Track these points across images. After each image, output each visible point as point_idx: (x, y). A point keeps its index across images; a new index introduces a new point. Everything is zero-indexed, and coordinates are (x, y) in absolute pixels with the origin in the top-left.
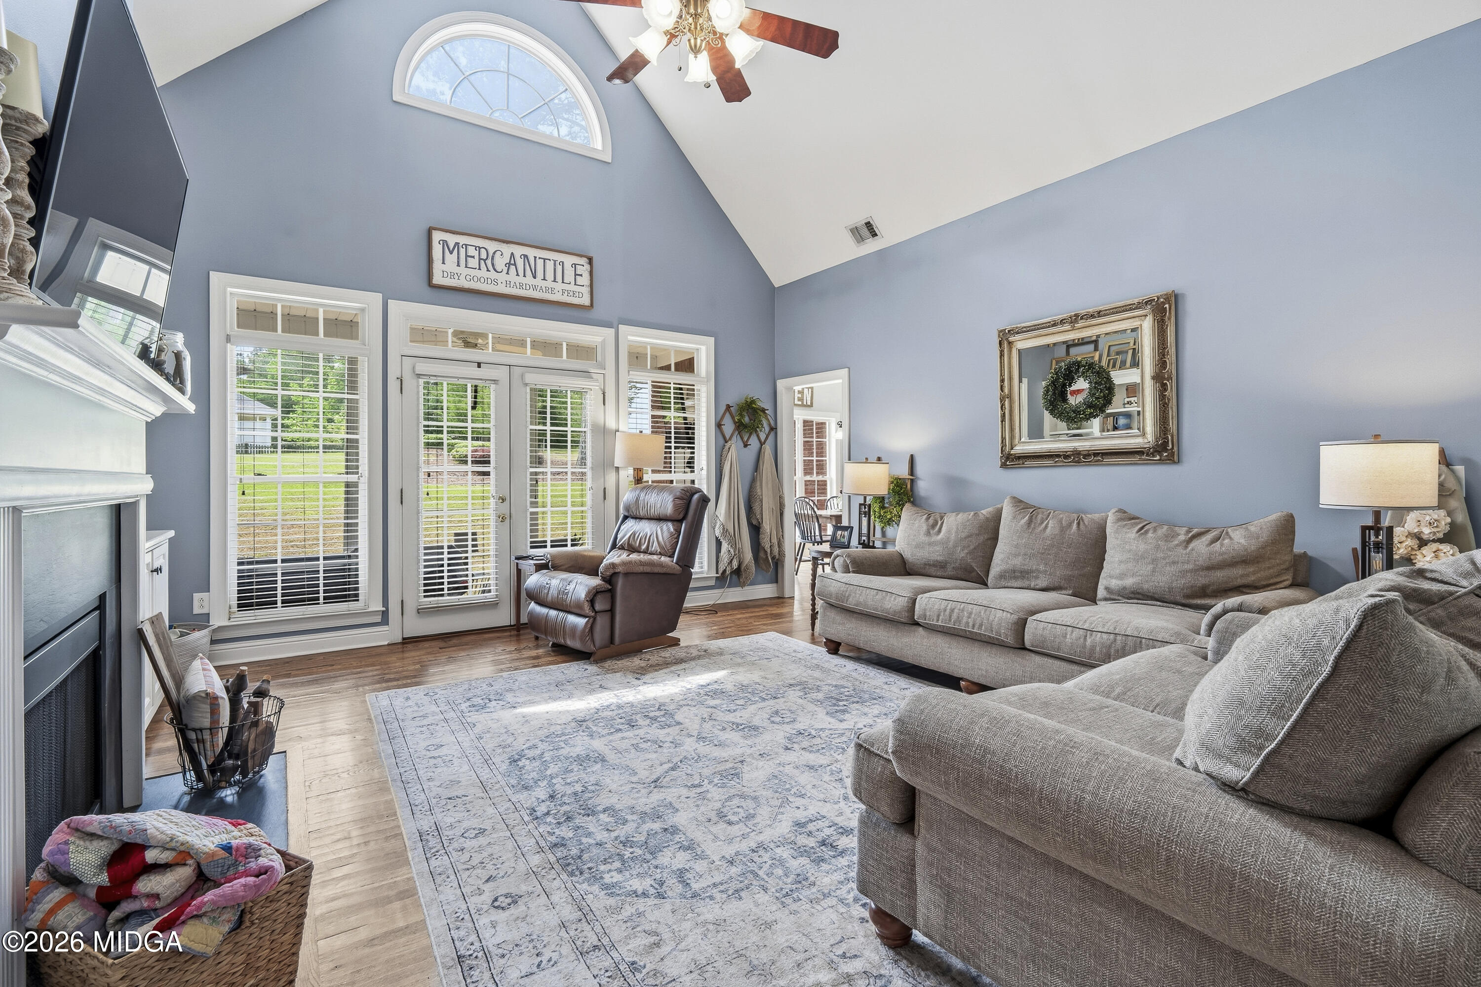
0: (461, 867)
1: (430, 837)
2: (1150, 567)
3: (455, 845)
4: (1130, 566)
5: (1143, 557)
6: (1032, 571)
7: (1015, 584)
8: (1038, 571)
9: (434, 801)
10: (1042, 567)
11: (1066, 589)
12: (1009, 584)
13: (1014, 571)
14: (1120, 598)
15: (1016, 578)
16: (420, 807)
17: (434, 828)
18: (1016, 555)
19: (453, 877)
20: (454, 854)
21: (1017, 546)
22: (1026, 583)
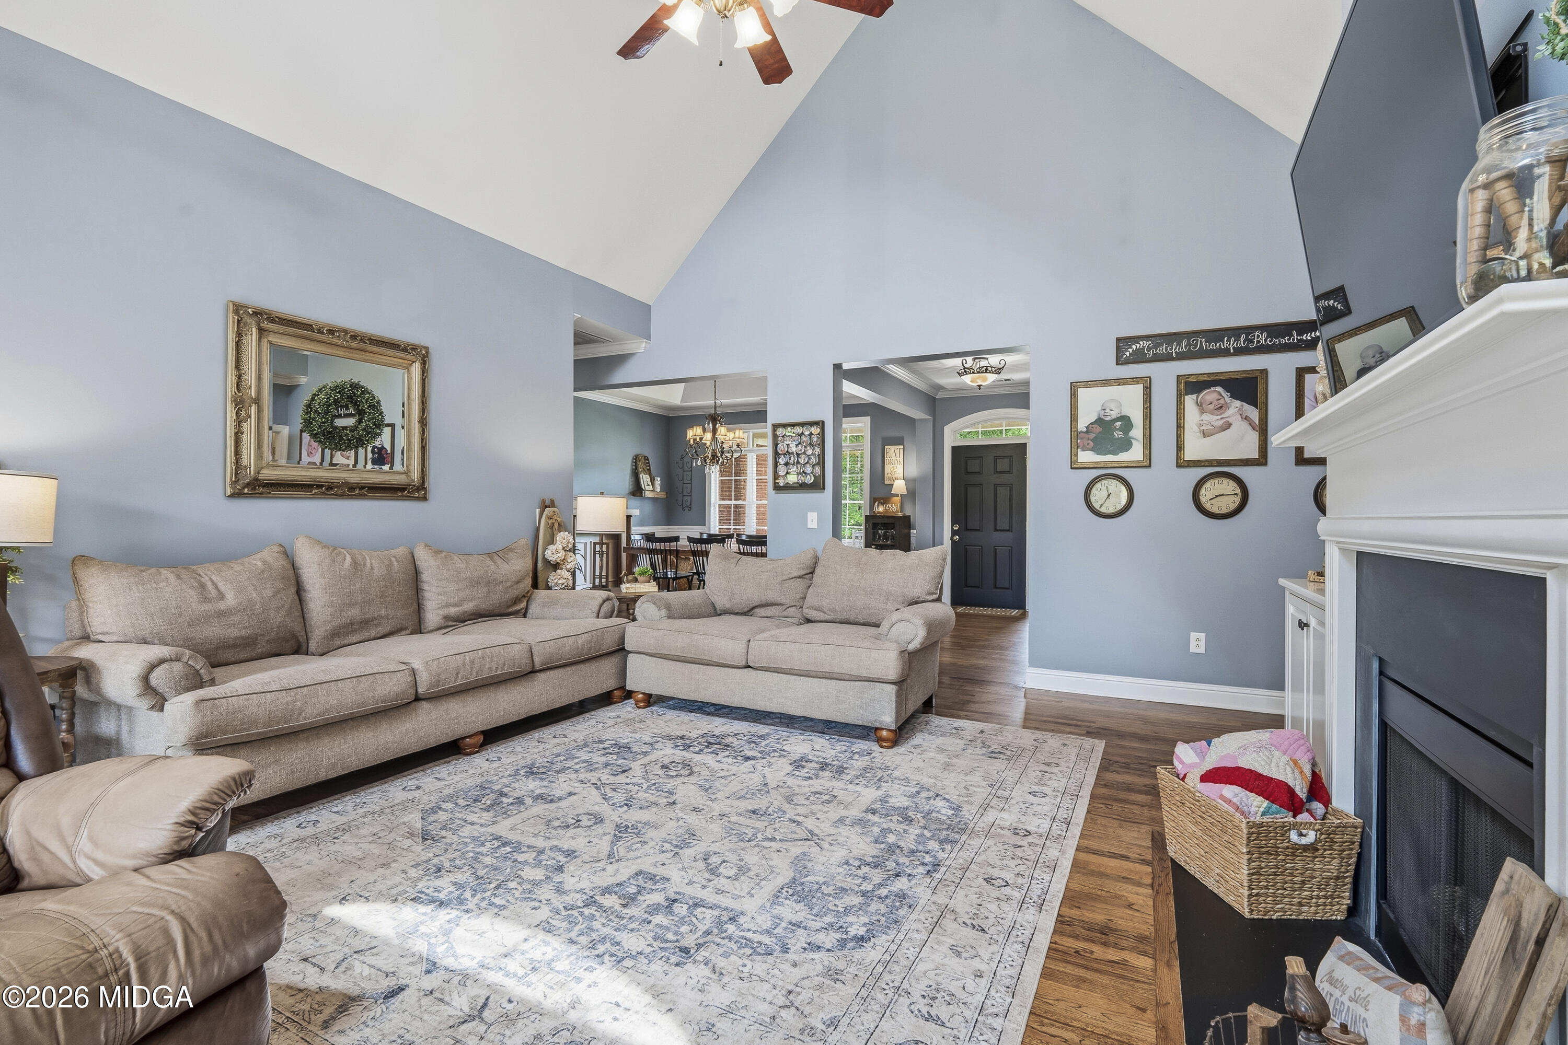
0: (1030, 864)
1: (1035, 898)
2: (485, 590)
3: (1020, 881)
4: (467, 592)
5: (478, 583)
6: (373, 619)
7: (354, 639)
8: (380, 617)
9: (1000, 939)
10: (383, 612)
11: (406, 629)
12: (346, 642)
13: (352, 624)
14: (455, 623)
15: (353, 632)
16: (1020, 939)
17: (1025, 906)
18: (352, 605)
19: (1041, 861)
20: (1027, 874)
21: (351, 594)
22: (365, 635)
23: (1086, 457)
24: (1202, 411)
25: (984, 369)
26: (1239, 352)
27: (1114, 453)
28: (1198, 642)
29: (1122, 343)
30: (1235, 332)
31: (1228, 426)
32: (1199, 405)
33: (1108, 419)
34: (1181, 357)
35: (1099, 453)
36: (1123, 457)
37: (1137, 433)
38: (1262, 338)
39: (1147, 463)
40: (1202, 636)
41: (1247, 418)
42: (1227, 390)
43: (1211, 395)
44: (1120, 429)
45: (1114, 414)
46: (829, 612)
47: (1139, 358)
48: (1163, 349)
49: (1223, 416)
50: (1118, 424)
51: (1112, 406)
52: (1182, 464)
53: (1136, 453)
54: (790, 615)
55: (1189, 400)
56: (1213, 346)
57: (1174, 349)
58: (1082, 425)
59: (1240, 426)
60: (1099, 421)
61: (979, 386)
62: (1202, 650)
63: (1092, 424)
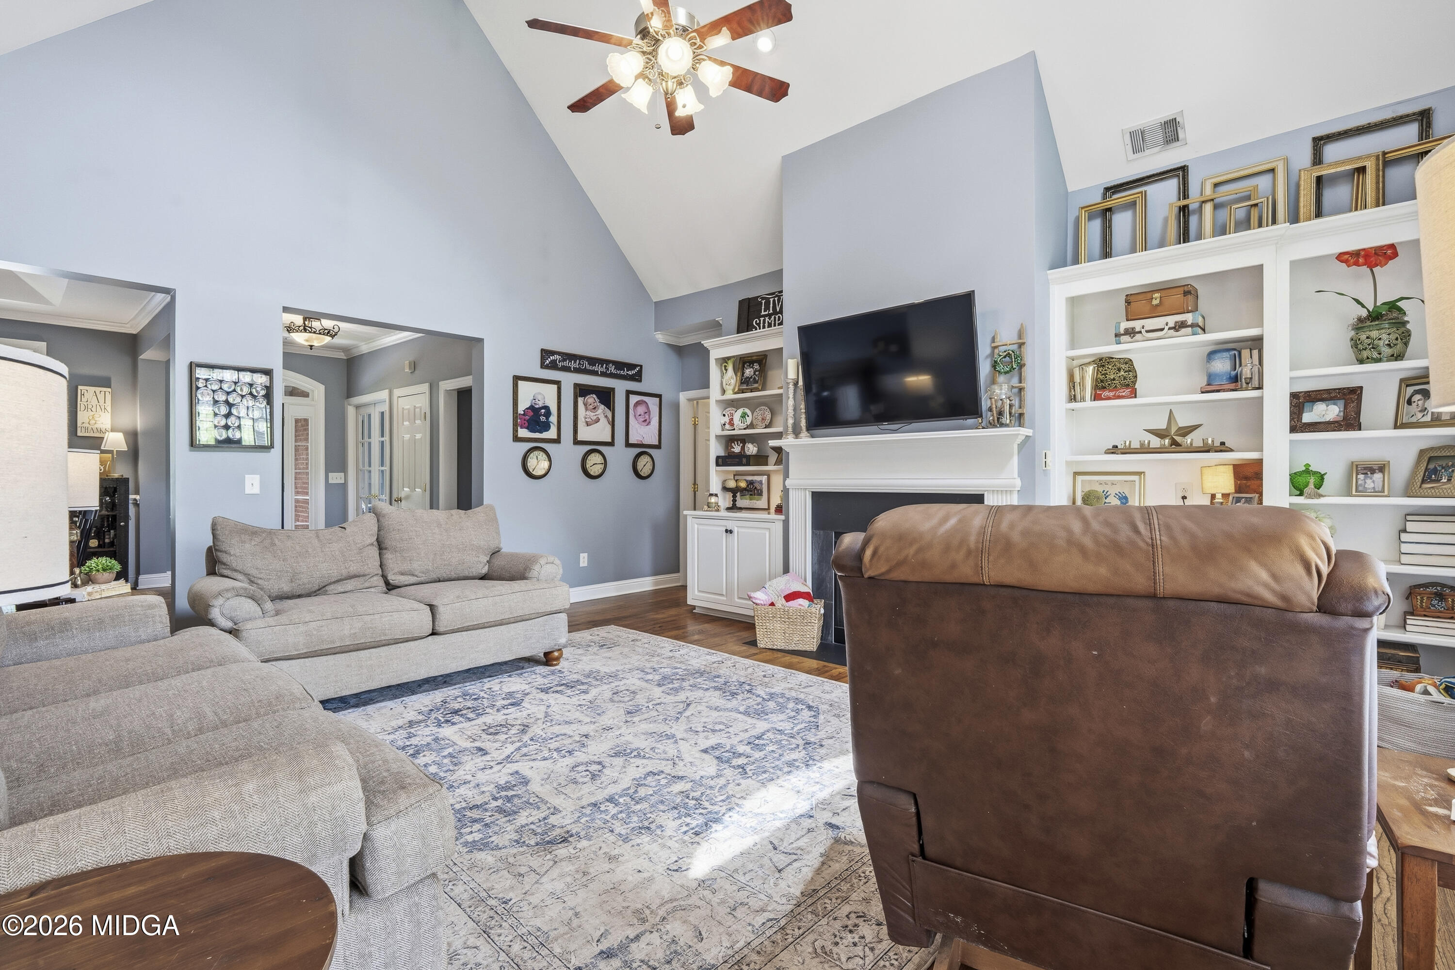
23: (523, 433)
24: (587, 409)
25: (326, 331)
26: (604, 374)
27: (541, 432)
28: (584, 560)
29: (545, 353)
30: (602, 362)
31: (598, 420)
32: (585, 404)
33: (537, 406)
34: (578, 371)
35: (531, 431)
36: (545, 435)
37: (553, 419)
38: (612, 369)
39: (557, 441)
40: (586, 555)
41: (606, 416)
42: (598, 398)
43: (592, 399)
44: (544, 415)
45: (541, 404)
46: (420, 574)
47: (553, 366)
48: (566, 363)
49: (597, 413)
50: (543, 411)
51: (540, 397)
52: (577, 442)
53: (552, 434)
54: (374, 585)
55: (580, 400)
56: (591, 368)
57: (573, 365)
58: (521, 410)
59: (603, 420)
60: (532, 408)
61: (311, 346)
62: (586, 564)
63: (527, 409)
